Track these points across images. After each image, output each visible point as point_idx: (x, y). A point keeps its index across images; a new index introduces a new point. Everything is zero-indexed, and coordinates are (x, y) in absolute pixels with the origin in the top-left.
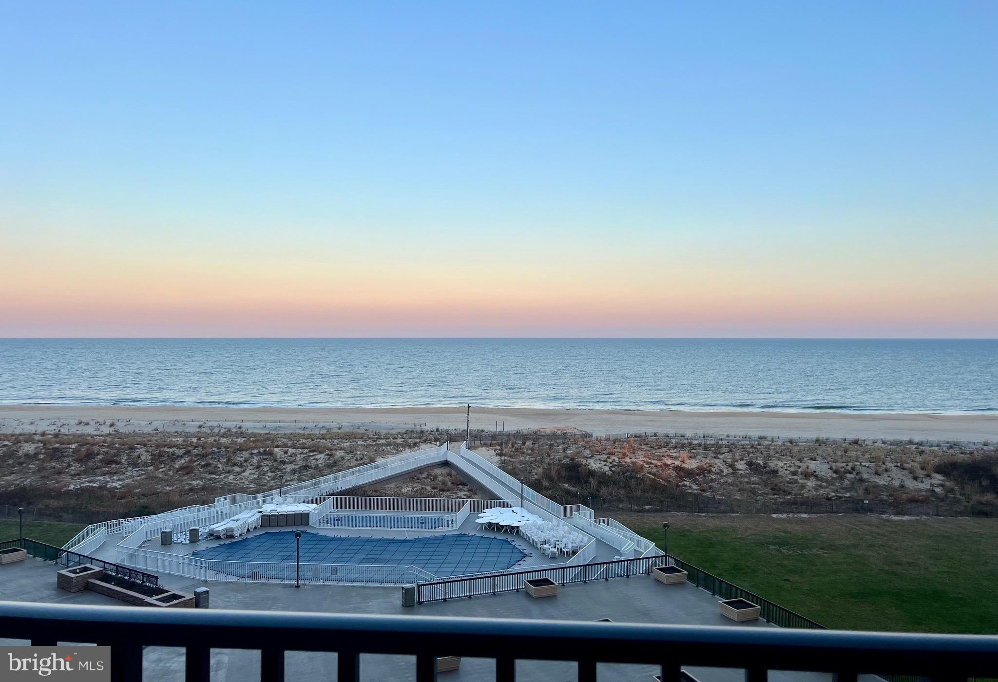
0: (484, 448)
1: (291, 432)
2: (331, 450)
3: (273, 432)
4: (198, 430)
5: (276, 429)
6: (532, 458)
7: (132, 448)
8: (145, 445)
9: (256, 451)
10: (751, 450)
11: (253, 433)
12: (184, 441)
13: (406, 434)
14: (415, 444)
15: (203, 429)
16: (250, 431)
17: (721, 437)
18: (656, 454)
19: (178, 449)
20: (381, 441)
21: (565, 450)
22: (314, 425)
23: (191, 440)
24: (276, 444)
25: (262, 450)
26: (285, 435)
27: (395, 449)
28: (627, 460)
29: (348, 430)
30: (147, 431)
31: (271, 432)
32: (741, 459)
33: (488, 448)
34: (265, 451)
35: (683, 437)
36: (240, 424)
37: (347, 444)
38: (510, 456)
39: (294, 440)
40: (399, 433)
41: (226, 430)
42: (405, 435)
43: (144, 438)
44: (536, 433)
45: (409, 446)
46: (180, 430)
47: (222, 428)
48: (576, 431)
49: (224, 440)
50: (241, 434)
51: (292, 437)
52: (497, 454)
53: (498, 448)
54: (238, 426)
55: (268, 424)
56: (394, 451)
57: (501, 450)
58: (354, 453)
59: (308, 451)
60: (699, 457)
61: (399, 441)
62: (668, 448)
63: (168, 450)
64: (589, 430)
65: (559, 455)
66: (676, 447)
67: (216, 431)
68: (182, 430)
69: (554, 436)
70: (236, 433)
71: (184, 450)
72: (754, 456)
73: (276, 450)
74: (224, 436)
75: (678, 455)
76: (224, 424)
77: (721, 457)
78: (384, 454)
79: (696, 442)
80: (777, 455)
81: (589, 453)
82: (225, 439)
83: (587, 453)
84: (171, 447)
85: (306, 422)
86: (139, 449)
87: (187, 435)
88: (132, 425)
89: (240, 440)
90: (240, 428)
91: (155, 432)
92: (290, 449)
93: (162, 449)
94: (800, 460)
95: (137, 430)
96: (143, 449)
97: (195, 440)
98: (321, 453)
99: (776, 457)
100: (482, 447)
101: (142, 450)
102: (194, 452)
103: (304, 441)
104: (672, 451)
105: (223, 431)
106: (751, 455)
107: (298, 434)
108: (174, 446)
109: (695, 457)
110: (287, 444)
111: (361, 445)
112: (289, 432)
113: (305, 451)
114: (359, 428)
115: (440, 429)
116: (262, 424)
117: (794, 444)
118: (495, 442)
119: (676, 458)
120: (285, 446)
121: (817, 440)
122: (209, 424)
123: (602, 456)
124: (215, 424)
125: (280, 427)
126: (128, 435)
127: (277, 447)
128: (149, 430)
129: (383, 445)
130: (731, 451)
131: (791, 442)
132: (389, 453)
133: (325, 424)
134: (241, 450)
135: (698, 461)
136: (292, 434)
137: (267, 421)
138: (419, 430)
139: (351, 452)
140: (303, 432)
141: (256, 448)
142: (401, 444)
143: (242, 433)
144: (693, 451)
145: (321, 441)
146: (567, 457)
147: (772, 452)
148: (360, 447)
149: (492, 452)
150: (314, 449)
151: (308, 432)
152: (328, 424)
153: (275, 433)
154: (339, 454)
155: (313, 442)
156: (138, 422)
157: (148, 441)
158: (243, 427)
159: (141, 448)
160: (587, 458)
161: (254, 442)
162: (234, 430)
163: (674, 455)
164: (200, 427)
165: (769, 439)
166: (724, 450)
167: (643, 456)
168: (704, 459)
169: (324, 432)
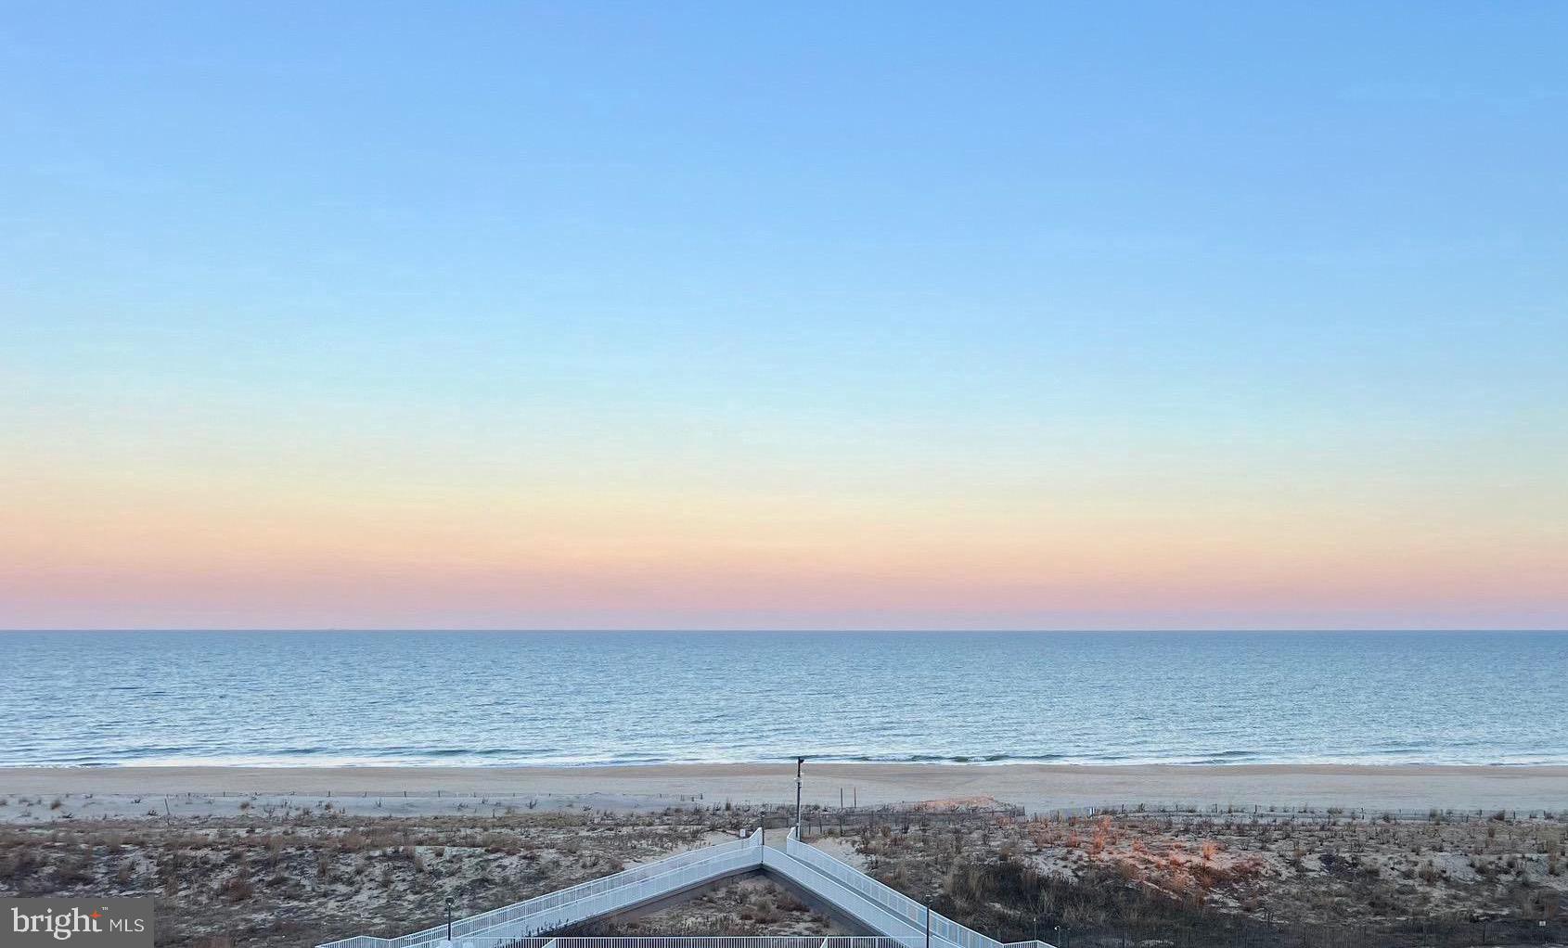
0: (830, 840)
1: (436, 814)
2: (529, 848)
3: (399, 816)
4: (241, 813)
5: (402, 809)
6: (928, 856)
7: (116, 851)
8: (142, 845)
9: (377, 853)
10: (1322, 834)
11: (356, 817)
12: (222, 836)
13: (666, 815)
14: (695, 835)
15: (251, 811)
16: (350, 814)
17: (1260, 812)
18: (1154, 844)
19: (214, 852)
20: (625, 831)
21: (985, 838)
22: (479, 800)
23: (234, 832)
24: (412, 837)
25: (389, 850)
26: (424, 820)
27: (657, 845)
28: (1104, 856)
29: (548, 810)
30: (132, 817)
31: (393, 815)
32: (1311, 852)
33: (837, 840)
34: (396, 852)
35: (1191, 811)
36: (326, 800)
37: (559, 837)
38: (885, 854)
39: (446, 830)
40: (653, 813)
41: (300, 812)
42: (665, 818)
43: (134, 830)
44: (918, 809)
45: (684, 839)
46: (203, 814)
47: (290, 808)
48: (994, 805)
49: (303, 832)
50: (333, 820)
51: (438, 822)
52: (859, 851)
53: (857, 838)
54: (323, 804)
55: (385, 800)
56: (658, 849)
57: (866, 841)
58: (578, 853)
59: (483, 851)
60: (1233, 848)
61: (661, 829)
62: (1173, 833)
63: (193, 853)
64: (1015, 801)
65: (974, 849)
66: (1186, 831)
67: (280, 813)
68: (207, 814)
69: (953, 815)
70: (322, 817)
71: (226, 852)
72: (1332, 844)
73: (420, 849)
74: (299, 822)
75: (1195, 845)
76: (295, 801)
77: (1273, 847)
78: (637, 854)
79: (1219, 821)
80: (1372, 842)
81: (1031, 845)
82: (305, 830)
83: (1028, 844)
84: (198, 848)
85: (460, 795)
86: (130, 852)
87: (223, 824)
88: (100, 804)
89: (338, 832)
90: (328, 807)
91: (151, 817)
92: (447, 848)
93: (180, 852)
94: (1416, 851)
95: (111, 814)
96: (140, 853)
97: (242, 833)
98: (510, 853)
99: (1370, 846)
100: (826, 837)
101: (135, 855)
102: (250, 856)
103: (469, 831)
104: (1181, 838)
105: (293, 814)
106: (1325, 843)
107: (450, 818)
108: (206, 846)
109: (1226, 848)
110: (438, 839)
111: (587, 838)
112: (430, 814)
113: (479, 850)
114: (570, 806)
115: (733, 804)
116: (372, 801)
117: (1393, 822)
118: (848, 828)
119: (1192, 851)
120: (432, 841)
121: (1433, 815)
122: (262, 801)
123: (1057, 850)
124: (277, 801)
125: (412, 806)
126: (95, 826)
127: (420, 843)
128: (137, 814)
129: (630, 837)
130: (1287, 837)
131: (1386, 818)
132: (646, 853)
133: (502, 798)
134: (346, 850)
135: (1233, 856)
136: (436, 818)
137: (381, 794)
138: (691, 808)
139: (572, 852)
140: (459, 814)
141: (376, 847)
142: (666, 836)
143: (334, 817)
144: (1219, 837)
145: (503, 830)
146: (995, 853)
147: (1362, 838)
148: (587, 843)
149: (847, 846)
150: (495, 847)
151: (468, 814)
152: (508, 798)
153: (403, 816)
154: (548, 855)
155: (486, 833)
156: (110, 799)
157: (144, 835)
158: (334, 804)
159: (134, 851)
160: (1030, 853)
161: (367, 834)
162: (317, 813)
163: (1188, 845)
164: (244, 806)
165: (1346, 813)
166: (1275, 835)
167: (1131, 848)
168: (1243, 853)
169: (500, 813)
